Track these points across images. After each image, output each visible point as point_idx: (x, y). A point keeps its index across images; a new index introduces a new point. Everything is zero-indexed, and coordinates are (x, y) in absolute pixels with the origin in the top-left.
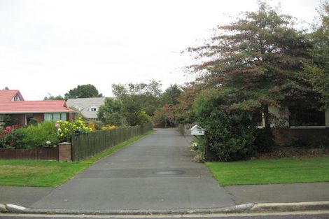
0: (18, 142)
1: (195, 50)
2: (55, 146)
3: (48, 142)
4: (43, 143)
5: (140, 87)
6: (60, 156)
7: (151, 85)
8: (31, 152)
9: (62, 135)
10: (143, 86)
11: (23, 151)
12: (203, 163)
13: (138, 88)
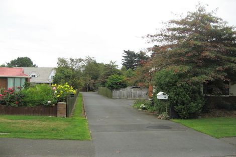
0: (20, 100)
1: (151, 36)
2: (54, 105)
3: (49, 102)
4: (43, 103)
5: (78, 61)
6: (58, 113)
7: (87, 60)
8: (33, 109)
9: (58, 96)
10: (80, 60)
11: (26, 108)
12: (168, 120)
13: (77, 62)
